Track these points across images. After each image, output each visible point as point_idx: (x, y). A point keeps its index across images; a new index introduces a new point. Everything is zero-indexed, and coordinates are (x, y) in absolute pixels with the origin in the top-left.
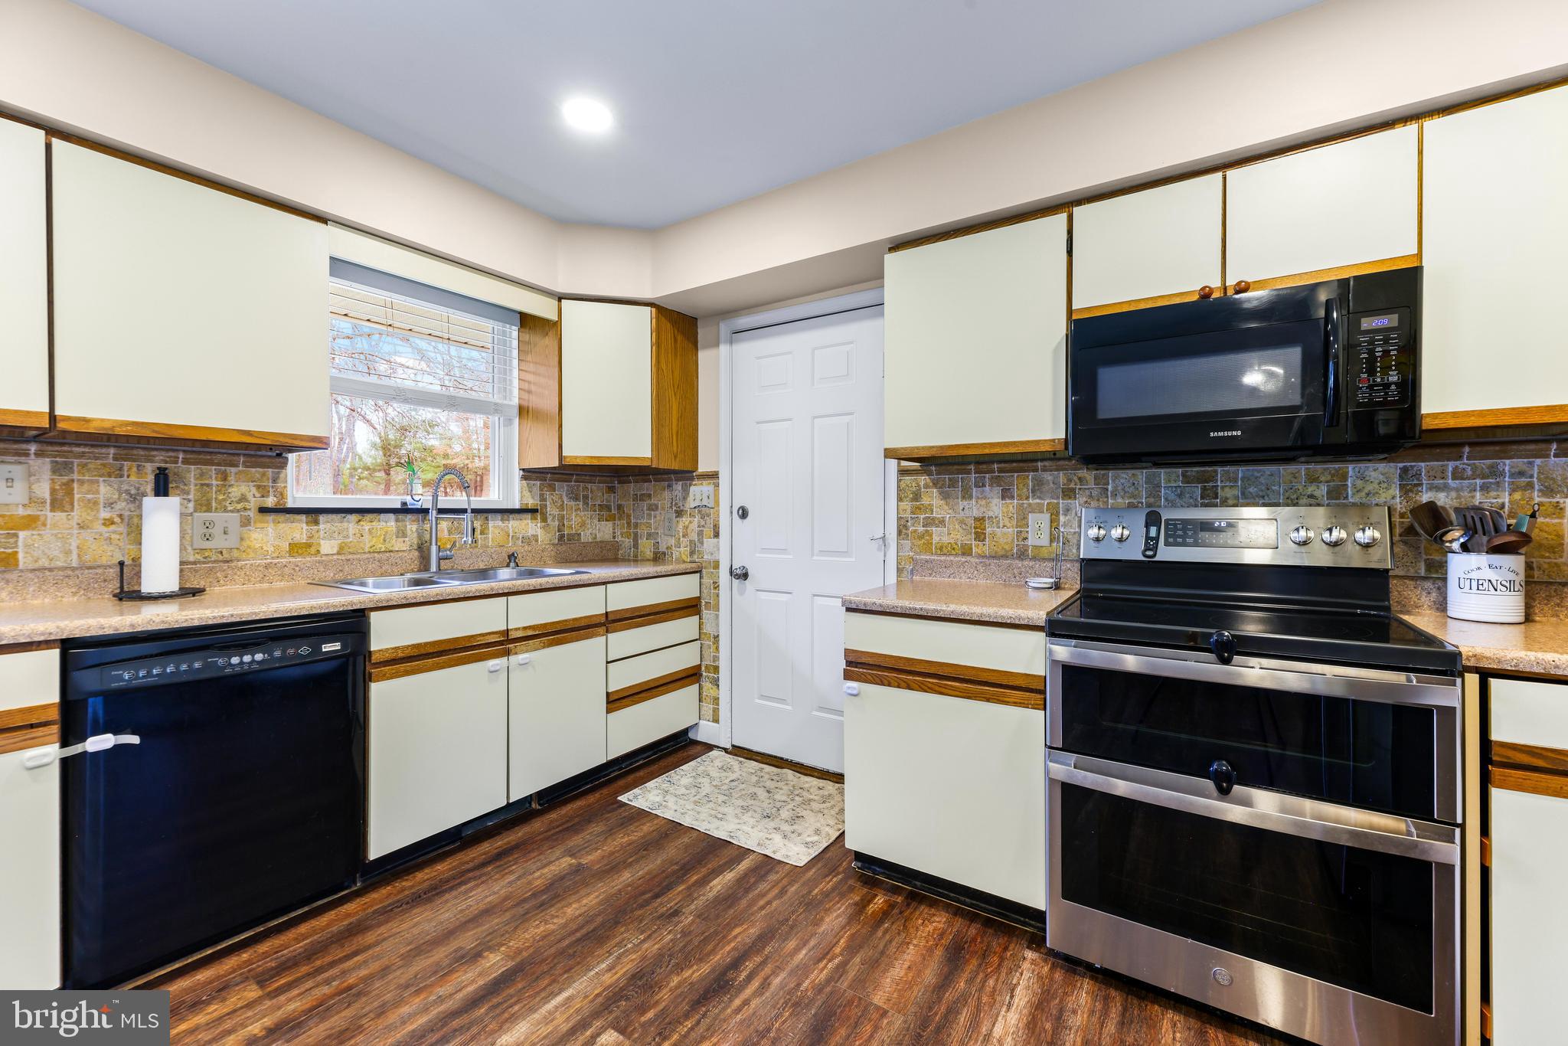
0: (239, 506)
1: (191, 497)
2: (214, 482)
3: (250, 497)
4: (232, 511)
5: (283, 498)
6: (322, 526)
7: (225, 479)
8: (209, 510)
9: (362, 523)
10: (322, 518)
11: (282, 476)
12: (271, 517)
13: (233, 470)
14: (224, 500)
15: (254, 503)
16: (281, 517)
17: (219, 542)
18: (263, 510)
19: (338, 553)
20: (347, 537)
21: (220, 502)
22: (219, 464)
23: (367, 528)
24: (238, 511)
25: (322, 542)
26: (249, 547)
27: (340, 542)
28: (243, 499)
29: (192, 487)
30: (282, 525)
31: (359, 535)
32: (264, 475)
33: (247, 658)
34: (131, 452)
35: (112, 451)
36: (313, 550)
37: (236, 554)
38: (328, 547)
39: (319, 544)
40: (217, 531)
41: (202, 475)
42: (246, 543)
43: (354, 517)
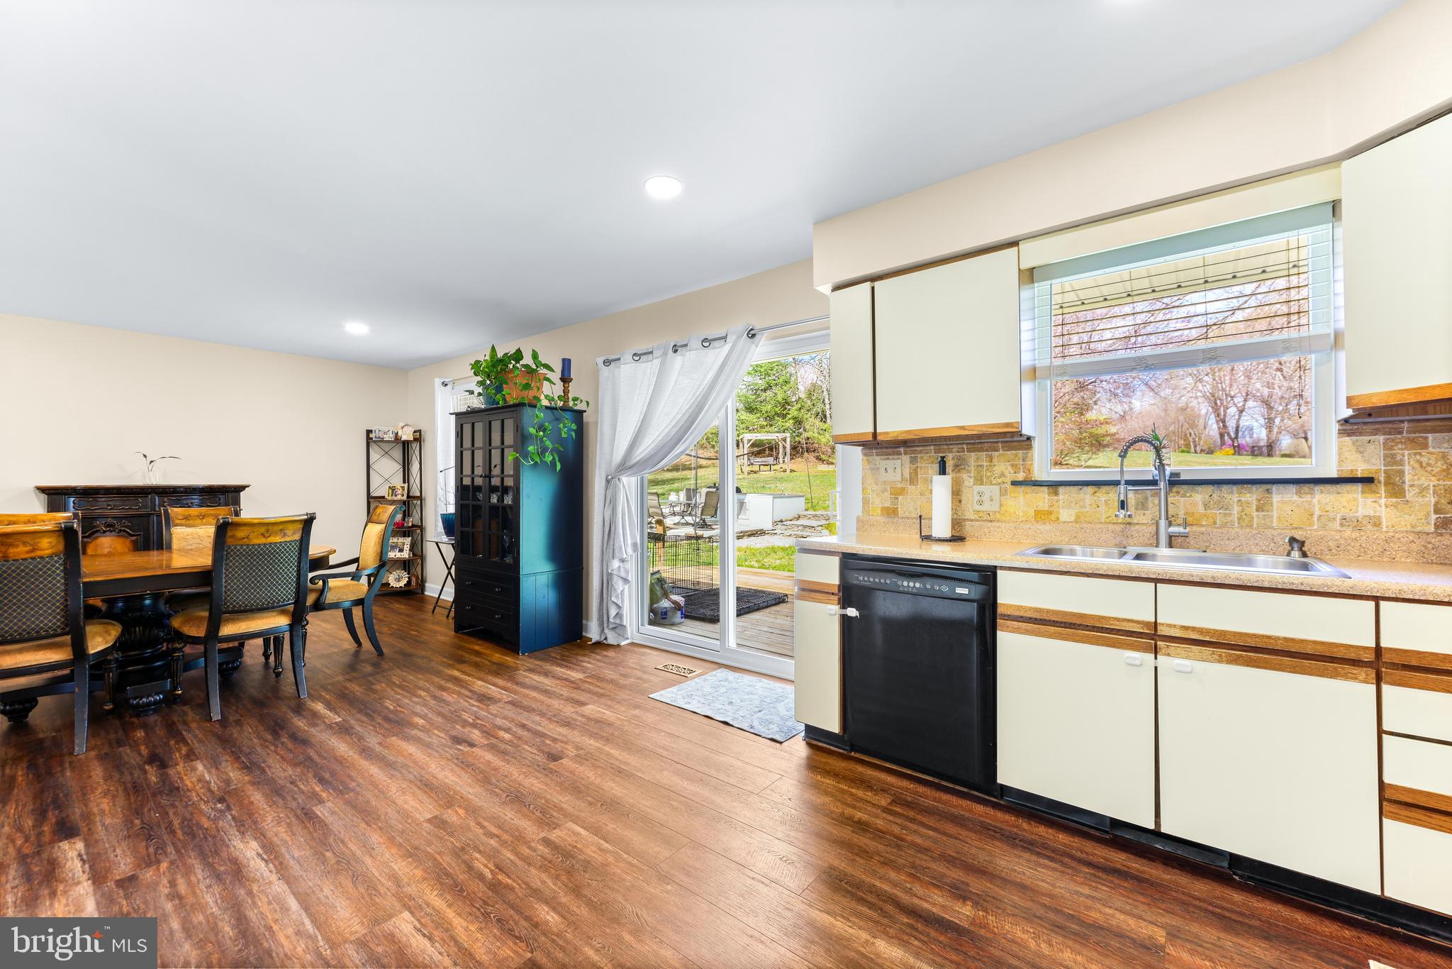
0: (1000, 481)
1: (972, 475)
2: (985, 464)
3: (1007, 474)
4: (995, 484)
5: (1030, 473)
6: (1061, 497)
7: (991, 461)
8: (982, 484)
9: (1097, 494)
10: (1061, 490)
11: (1029, 455)
12: (1020, 489)
13: (996, 453)
14: (991, 476)
15: (1008, 480)
16: (1029, 489)
17: (986, 507)
18: (1014, 483)
19: (1076, 521)
20: (1084, 507)
21: (988, 478)
22: (987, 451)
23: (1103, 499)
24: (999, 484)
25: (1061, 511)
26: (1006, 511)
27: (1077, 511)
28: (1002, 475)
29: (973, 468)
30: (1029, 496)
31: (1095, 506)
32: (1016, 455)
33: (911, 584)
34: (942, 447)
35: (932, 447)
36: (1053, 517)
37: (998, 516)
38: (1066, 515)
39: (1058, 512)
40: (986, 498)
41: (978, 459)
42: (1003, 509)
43: (1090, 489)
